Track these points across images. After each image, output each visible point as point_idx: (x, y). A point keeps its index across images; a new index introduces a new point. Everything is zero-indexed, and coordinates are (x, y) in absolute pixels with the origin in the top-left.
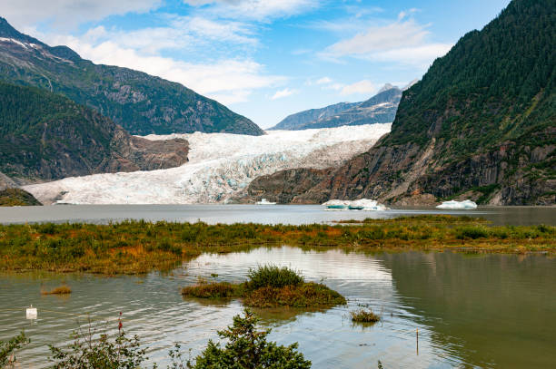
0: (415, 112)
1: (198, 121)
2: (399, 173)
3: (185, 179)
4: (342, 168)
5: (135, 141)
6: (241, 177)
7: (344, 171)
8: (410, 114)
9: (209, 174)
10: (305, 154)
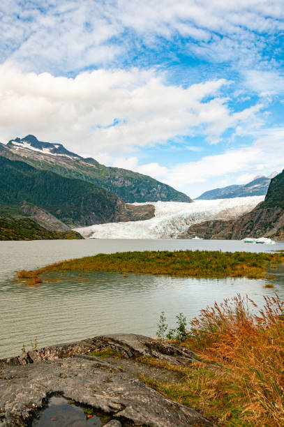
0: (279, 190)
1: (158, 195)
2: (270, 223)
3: (154, 226)
4: (238, 220)
5: (127, 206)
6: (183, 225)
7: (240, 222)
8: (275, 191)
9: (166, 223)
10: (217, 212)
